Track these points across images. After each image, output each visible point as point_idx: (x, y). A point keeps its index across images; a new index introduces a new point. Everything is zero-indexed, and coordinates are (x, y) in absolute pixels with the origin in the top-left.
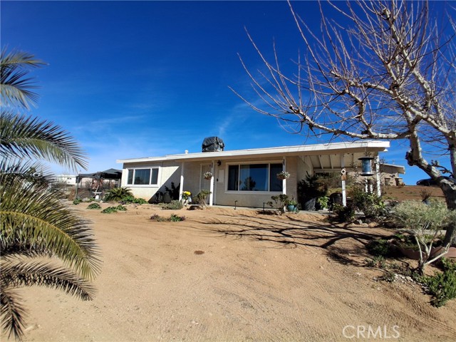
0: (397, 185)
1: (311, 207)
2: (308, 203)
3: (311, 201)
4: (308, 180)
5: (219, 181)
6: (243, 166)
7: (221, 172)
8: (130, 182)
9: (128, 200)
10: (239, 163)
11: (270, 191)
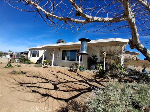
0: (137, 59)
1: (93, 69)
2: (91, 67)
3: (93, 66)
4: (93, 57)
5: (59, 56)
6: (68, 51)
7: (60, 53)
8: (31, 56)
9: (26, 63)
10: (66, 49)
11: (77, 61)
